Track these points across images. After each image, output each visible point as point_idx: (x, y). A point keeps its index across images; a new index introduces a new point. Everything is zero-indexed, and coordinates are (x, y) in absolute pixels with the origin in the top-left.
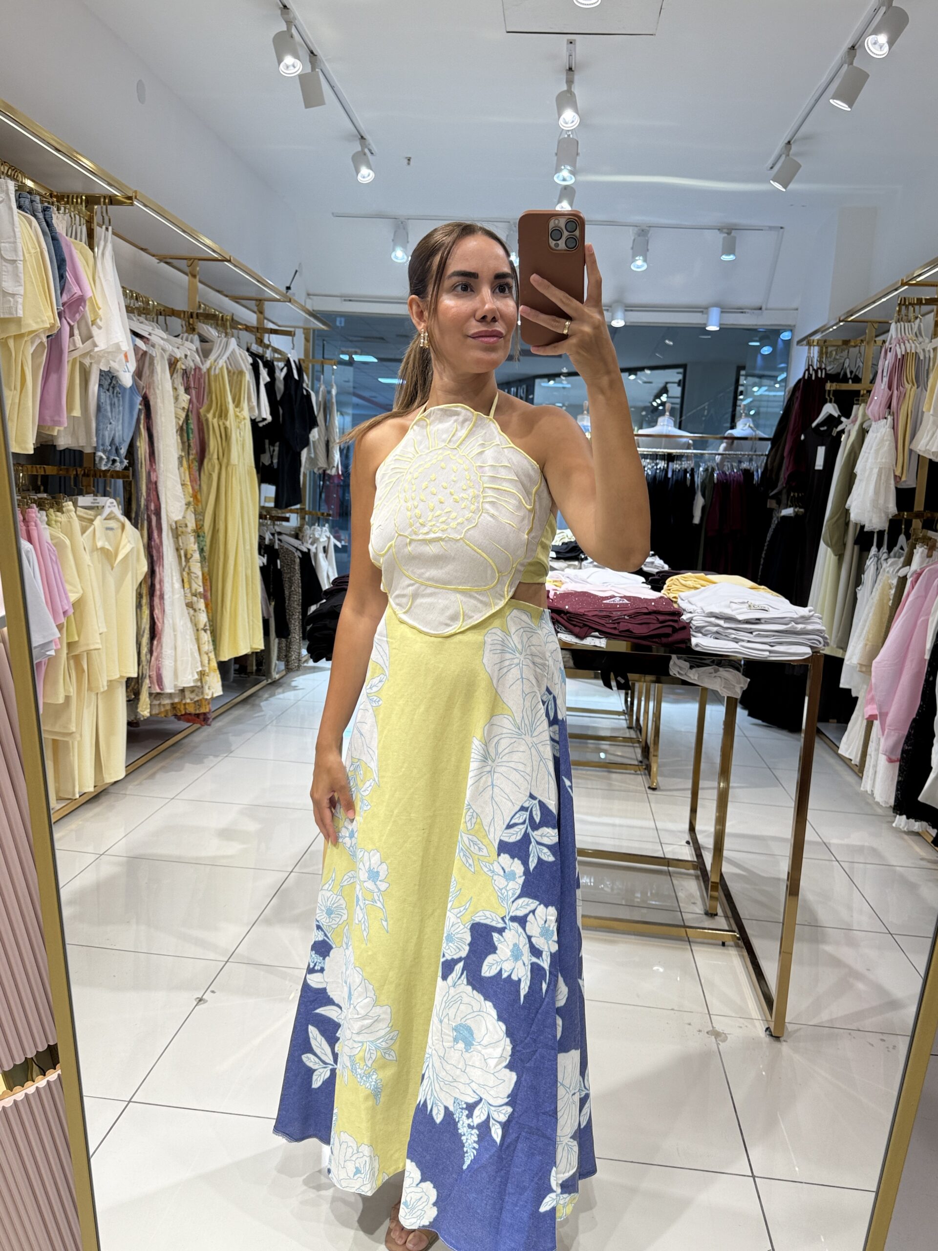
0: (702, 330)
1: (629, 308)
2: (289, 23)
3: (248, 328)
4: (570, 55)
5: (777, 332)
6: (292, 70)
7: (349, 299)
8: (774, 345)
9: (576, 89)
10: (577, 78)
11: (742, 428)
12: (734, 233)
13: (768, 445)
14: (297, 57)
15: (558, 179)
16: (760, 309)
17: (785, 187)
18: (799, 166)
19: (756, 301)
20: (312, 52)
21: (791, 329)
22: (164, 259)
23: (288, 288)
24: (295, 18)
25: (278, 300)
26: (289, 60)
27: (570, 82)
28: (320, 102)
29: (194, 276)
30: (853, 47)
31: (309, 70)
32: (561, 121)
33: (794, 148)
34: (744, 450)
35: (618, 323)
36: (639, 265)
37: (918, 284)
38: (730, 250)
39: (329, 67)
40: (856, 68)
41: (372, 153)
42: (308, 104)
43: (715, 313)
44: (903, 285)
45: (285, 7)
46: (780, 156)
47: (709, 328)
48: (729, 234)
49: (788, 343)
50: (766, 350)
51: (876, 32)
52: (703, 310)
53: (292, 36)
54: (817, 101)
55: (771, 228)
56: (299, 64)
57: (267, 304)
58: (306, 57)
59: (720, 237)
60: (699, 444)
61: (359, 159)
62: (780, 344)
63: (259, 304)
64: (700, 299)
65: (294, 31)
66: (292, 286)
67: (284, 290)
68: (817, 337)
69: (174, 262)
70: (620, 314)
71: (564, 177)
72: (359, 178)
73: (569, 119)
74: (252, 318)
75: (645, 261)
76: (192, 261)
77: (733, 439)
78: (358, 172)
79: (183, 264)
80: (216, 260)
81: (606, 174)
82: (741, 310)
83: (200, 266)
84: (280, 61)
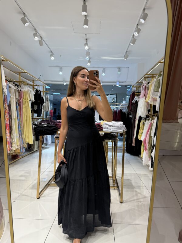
0: (116, 86)
2: (36, 32)
3: (31, 85)
4: (86, 37)
5: (130, 86)
6: (37, 39)
9: (88, 43)
10: (88, 41)
11: (124, 102)
12: (120, 69)
13: (128, 105)
15: (86, 58)
16: (126, 82)
17: (126, 59)
18: (128, 56)
19: (125, 80)
20: (41, 37)
21: (132, 85)
22: (15, 72)
25: (37, 80)
28: (43, 45)
29: (20, 75)
30: (133, 35)
32: (85, 48)
33: (127, 53)
34: (124, 106)
38: (119, 71)
39: (44, 39)
40: (134, 39)
41: (54, 55)
42: (41, 45)
43: (118, 82)
45: (35, 29)
46: (125, 55)
49: (131, 88)
50: (129, 90)
51: (136, 32)
52: (116, 82)
53: (37, 34)
54: (129, 44)
55: (127, 68)
56: (38, 38)
57: (35, 81)
58: (40, 38)
59: (118, 69)
61: (52, 55)
63: (33, 81)
64: (115, 80)
66: (40, 78)
67: (38, 78)
68: (135, 85)
71: (88, 58)
73: (87, 48)
74: (32, 83)
75: (105, 74)
76: (20, 73)
78: (51, 58)
79: (18, 73)
80: (24, 72)
82: (122, 82)
83: (21, 74)
84: (34, 38)
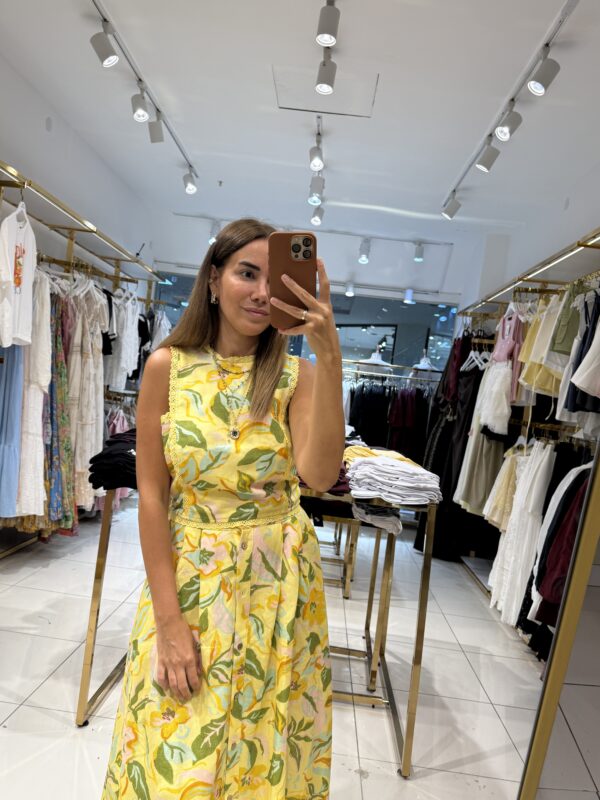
0: (401, 302)
1: (357, 286)
2: (142, 90)
3: (107, 276)
4: (319, 126)
5: (449, 308)
6: (142, 118)
7: (181, 266)
8: (447, 316)
9: (324, 147)
10: (324, 140)
11: (424, 364)
12: (423, 245)
13: (440, 375)
14: (145, 110)
15: (310, 201)
16: (437, 292)
17: (451, 217)
18: (460, 205)
19: (435, 287)
20: (158, 110)
21: (456, 306)
22: (54, 228)
23: (138, 254)
24: (146, 87)
25: (128, 261)
26: (140, 112)
27: (319, 142)
28: (161, 139)
29: (72, 239)
30: (491, 135)
31: (154, 119)
32: (312, 165)
33: (457, 195)
34: (425, 377)
35: (350, 294)
36: (364, 260)
37: (529, 280)
38: (420, 254)
39: (169, 120)
40: (492, 148)
41: (197, 176)
42: (153, 141)
43: (409, 293)
44: (519, 280)
45: (140, 80)
46: (449, 199)
47: (406, 302)
48: (420, 245)
49: (454, 315)
50: (443, 319)
51: (503, 125)
52: (403, 290)
53: (143, 98)
54: (470, 166)
55: (446, 244)
57: (122, 263)
59: (413, 247)
60: (396, 371)
61: (188, 179)
62: (451, 315)
63: (117, 262)
64: (401, 284)
65: (145, 95)
66: (141, 254)
67: (134, 255)
68: (470, 311)
69: (61, 230)
70: (351, 289)
71: (315, 201)
72: (187, 191)
73: (317, 164)
74: (111, 270)
75: (368, 257)
76: (72, 230)
77: (417, 370)
78: (186, 186)
79: (66, 232)
80: (87, 231)
81: (345, 202)
82: (426, 292)
83: (76, 234)
84: (134, 111)
